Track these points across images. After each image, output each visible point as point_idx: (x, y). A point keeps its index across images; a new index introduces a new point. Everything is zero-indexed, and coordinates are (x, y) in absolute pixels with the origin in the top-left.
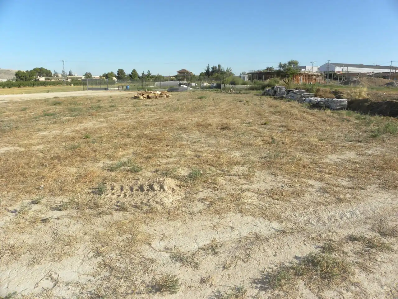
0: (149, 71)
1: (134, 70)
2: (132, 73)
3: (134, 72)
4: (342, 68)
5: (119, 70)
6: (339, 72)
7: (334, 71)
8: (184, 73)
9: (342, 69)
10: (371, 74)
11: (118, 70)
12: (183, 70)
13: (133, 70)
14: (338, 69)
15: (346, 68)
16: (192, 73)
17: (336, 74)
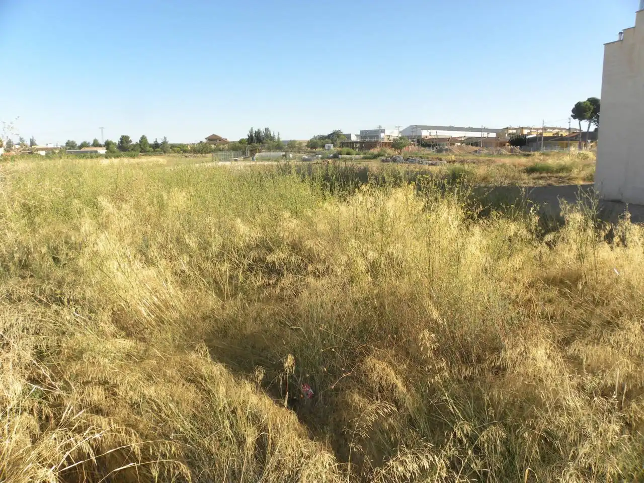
0: (165, 138)
1: (143, 136)
2: (140, 142)
3: (143, 138)
4: (430, 131)
5: (123, 137)
6: (426, 137)
7: (420, 136)
8: (216, 140)
9: (430, 133)
10: (463, 139)
11: (121, 137)
12: (214, 135)
13: (141, 136)
14: (425, 133)
15: (435, 131)
16: (226, 139)
17: (423, 139)
